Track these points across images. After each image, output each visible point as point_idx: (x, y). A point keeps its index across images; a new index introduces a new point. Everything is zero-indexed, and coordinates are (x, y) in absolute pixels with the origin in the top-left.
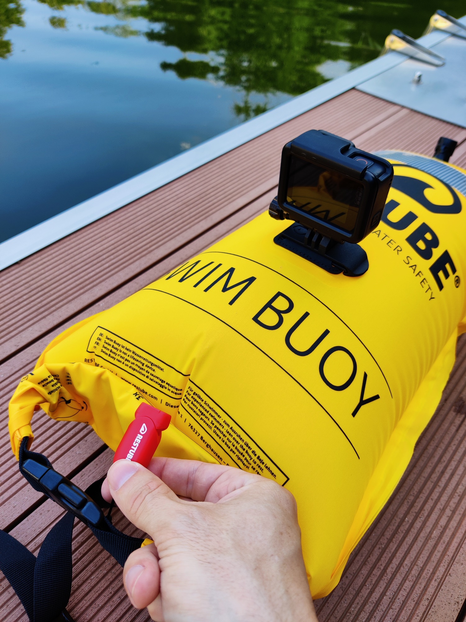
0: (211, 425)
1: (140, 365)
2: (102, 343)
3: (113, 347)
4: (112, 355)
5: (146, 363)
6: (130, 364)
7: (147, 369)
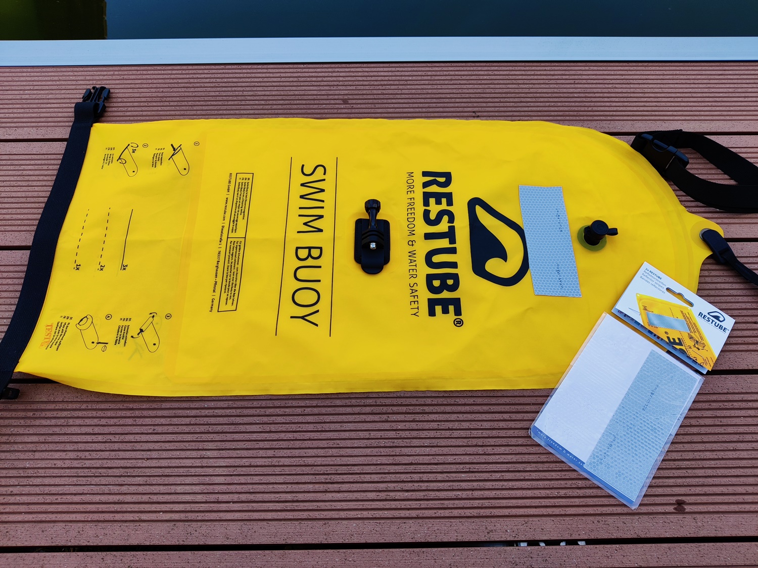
0: (230, 263)
1: (240, 206)
2: (244, 181)
3: (245, 188)
4: (240, 189)
5: (243, 209)
6: (238, 200)
7: (240, 210)
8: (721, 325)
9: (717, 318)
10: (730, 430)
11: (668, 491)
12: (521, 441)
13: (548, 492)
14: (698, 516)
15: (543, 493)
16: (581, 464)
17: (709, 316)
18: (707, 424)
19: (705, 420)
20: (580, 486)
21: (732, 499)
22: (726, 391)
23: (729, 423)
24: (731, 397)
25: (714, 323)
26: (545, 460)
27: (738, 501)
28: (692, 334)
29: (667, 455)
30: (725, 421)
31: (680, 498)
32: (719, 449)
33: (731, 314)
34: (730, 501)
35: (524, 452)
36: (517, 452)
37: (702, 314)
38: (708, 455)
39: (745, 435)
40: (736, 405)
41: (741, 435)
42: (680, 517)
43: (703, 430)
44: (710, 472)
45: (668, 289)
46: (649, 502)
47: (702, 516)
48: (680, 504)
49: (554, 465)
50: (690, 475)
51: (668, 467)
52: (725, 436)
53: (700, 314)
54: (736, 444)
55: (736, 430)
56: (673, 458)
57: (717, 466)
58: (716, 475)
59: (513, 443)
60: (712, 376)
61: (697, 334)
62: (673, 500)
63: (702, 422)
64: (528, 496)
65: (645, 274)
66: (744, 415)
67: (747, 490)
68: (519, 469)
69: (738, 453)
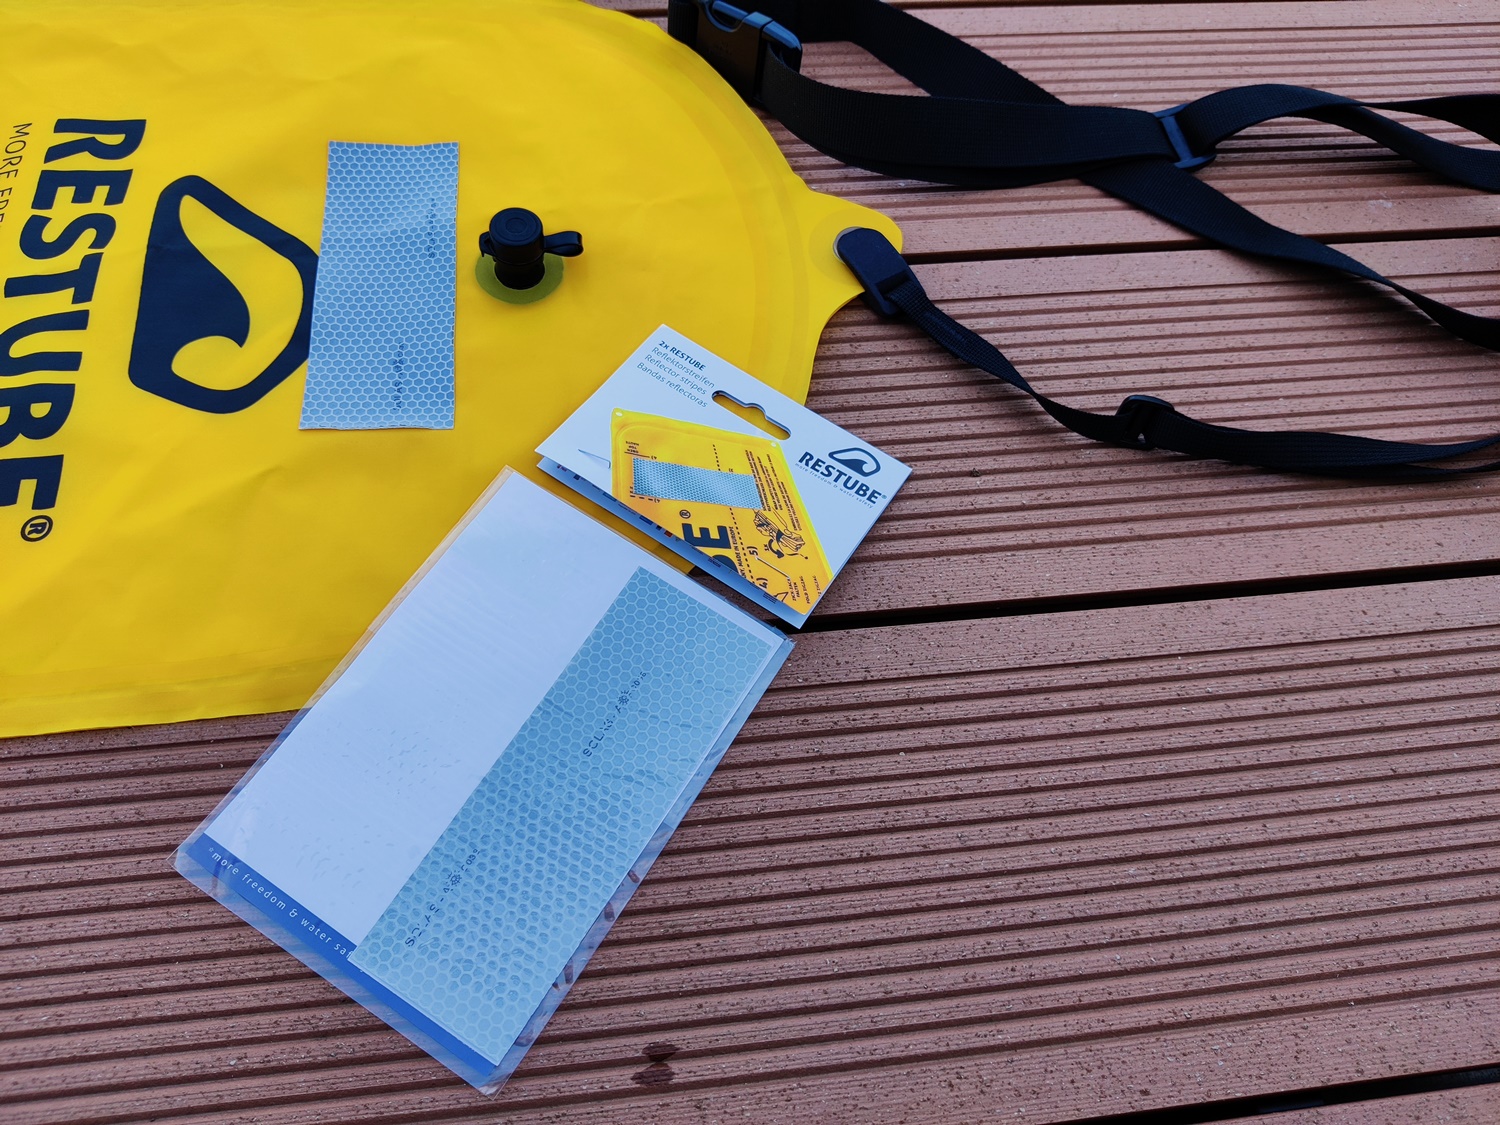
8: (863, 485)
9: (856, 465)
10: (859, 794)
11: (625, 1015)
12: (152, 891)
13: (205, 1057)
14: (711, 1094)
15: (188, 1063)
16: (344, 951)
17: (830, 462)
18: (787, 782)
19: (784, 769)
20: (323, 1026)
21: (835, 1022)
22: (859, 677)
23: (858, 773)
24: (872, 693)
25: (843, 479)
26: (222, 948)
27: (854, 1028)
28: (770, 516)
29: (643, 895)
30: (845, 769)
31: (659, 1038)
32: (814, 859)
33: (903, 455)
34: (827, 1032)
35: (157, 926)
36: (133, 929)
37: (812, 458)
38: (779, 882)
39: (901, 809)
40: (886, 715)
41: (891, 810)
42: (652, 1102)
43: (773, 801)
44: (774, 939)
45: (719, 395)
46: (552, 1064)
47: (725, 1092)
48: (660, 1056)
49: (249, 961)
50: (707, 956)
51: (637, 934)
52: (840, 816)
53: (806, 458)
54: (869, 839)
55: (877, 793)
56: (660, 903)
57: (800, 917)
58: (795, 946)
59: (124, 900)
60: (822, 634)
61: (784, 513)
62: (638, 1044)
63: (771, 776)
64: (131, 1079)
65: (655, 357)
66: (908, 745)
67: (889, 988)
68: (125, 987)
69: (875, 866)
